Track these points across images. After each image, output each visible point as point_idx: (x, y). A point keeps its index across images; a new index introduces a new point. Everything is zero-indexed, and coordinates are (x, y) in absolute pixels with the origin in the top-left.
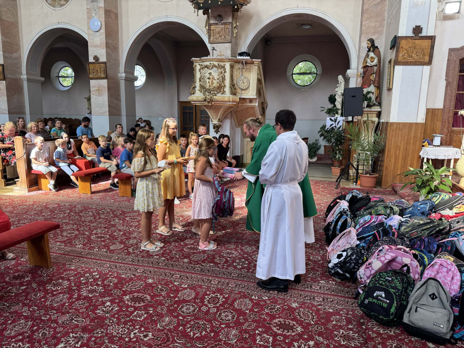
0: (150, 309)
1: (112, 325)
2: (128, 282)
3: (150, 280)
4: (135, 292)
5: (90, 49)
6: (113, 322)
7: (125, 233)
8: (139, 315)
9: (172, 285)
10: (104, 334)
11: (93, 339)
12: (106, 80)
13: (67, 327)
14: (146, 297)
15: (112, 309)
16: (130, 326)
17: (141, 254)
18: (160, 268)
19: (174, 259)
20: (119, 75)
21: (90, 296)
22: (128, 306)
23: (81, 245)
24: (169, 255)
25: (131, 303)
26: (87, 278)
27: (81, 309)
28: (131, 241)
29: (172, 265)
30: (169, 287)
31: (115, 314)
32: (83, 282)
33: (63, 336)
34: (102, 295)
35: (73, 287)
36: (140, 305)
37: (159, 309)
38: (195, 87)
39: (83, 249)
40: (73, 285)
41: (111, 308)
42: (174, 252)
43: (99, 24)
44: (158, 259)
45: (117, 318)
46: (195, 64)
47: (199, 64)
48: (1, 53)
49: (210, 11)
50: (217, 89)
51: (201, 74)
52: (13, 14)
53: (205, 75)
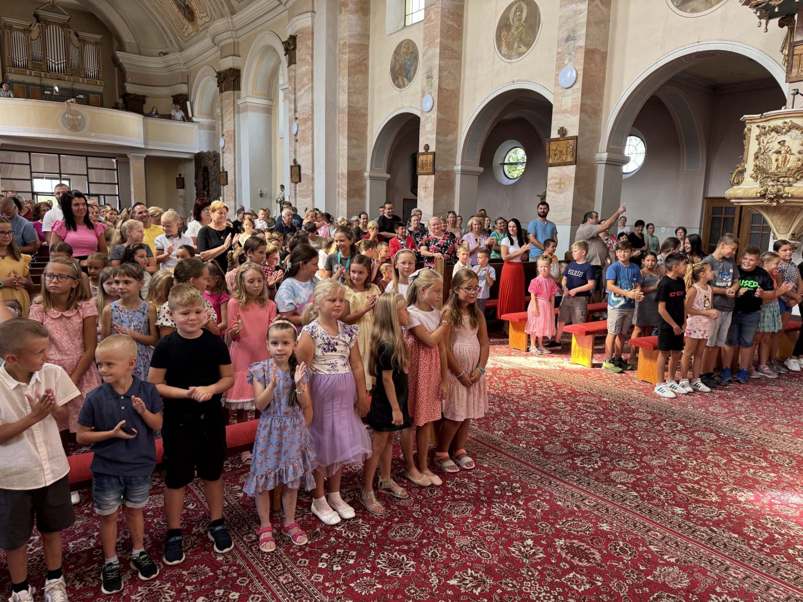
0: (598, 578)
1: (530, 581)
2: (567, 516)
3: (604, 525)
4: (575, 537)
5: (554, 117)
6: (533, 575)
7: (572, 428)
8: (577, 582)
9: (645, 548)
10: (517, 591)
11: (499, 591)
12: (574, 166)
13: (465, 556)
14: (593, 554)
15: (534, 554)
16: (559, 594)
17: (595, 474)
18: (627, 510)
19: (656, 501)
20: (598, 156)
21: (505, 519)
22: (560, 559)
23: (501, 432)
24: (645, 490)
25: (567, 554)
26: (503, 489)
27: (488, 535)
28: (580, 446)
29: (650, 511)
30: (638, 550)
31: (537, 564)
32: (497, 492)
33: (458, 569)
34: (522, 524)
35: (482, 496)
36: (580, 564)
37: (614, 584)
38: (742, 172)
39: (504, 438)
40: (482, 492)
41: (533, 551)
42: (656, 488)
43: (574, 74)
44: (623, 492)
45: (541, 572)
46: (748, 126)
47: (758, 126)
48: (434, 136)
49: (796, 16)
50: (795, 173)
51: (759, 144)
52: (455, 79)
53: (771, 145)
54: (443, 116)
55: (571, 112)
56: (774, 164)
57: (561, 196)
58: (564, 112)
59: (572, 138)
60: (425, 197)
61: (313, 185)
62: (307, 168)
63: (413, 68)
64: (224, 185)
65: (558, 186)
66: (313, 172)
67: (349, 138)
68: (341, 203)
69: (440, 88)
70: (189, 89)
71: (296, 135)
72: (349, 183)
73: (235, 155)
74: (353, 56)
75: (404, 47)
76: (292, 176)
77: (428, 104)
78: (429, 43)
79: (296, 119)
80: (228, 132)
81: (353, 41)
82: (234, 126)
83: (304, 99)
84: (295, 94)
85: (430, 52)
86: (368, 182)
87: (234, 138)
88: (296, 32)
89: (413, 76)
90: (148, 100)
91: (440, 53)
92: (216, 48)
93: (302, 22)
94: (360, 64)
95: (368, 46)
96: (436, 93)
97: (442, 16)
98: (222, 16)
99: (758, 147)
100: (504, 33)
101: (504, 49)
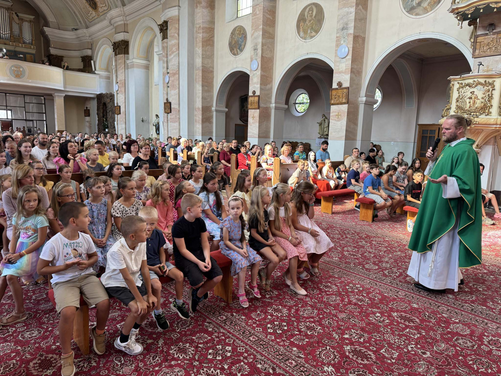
0: (422, 331)
1: (387, 334)
2: (392, 301)
3: (414, 305)
4: (402, 311)
5: (335, 75)
6: (388, 331)
7: (375, 255)
8: (412, 333)
9: (440, 316)
10: (382, 339)
11: (373, 340)
12: (346, 106)
13: (347, 323)
14: (415, 319)
15: (384, 320)
16: (405, 340)
17: (398, 279)
20: (360, 99)
21: (359, 303)
22: (398, 322)
23: (337, 258)
25: (401, 320)
26: (352, 288)
27: (354, 312)
30: (437, 317)
31: (387, 325)
32: (349, 290)
33: (346, 330)
34: (371, 306)
35: (342, 292)
36: (410, 324)
37: (432, 334)
38: (450, 108)
39: (340, 261)
40: (341, 290)
45: (391, 329)
46: (452, 83)
47: (458, 83)
48: (259, 86)
49: (478, 20)
50: (480, 110)
51: (459, 93)
52: (271, 51)
53: (466, 94)
54: (264, 74)
55: (345, 73)
56: (468, 105)
57: (339, 122)
58: (341, 72)
59: (345, 88)
60: (253, 123)
61: (179, 115)
62: (175, 104)
63: (243, 43)
64: (118, 114)
65: (337, 117)
66: (179, 107)
67: (203, 86)
68: (197, 126)
69: (262, 56)
70: (93, 52)
71: (168, 83)
72: (203, 114)
73: (125, 95)
74: (205, 35)
75: (238, 30)
76: (165, 109)
77: (255, 66)
78: (255, 28)
79: (168, 73)
80: (121, 81)
81: (205, 25)
82: (125, 77)
83: (173, 61)
84: (167, 57)
85: (256, 34)
86: (214, 113)
87: (125, 84)
88: (168, 19)
89: (244, 48)
90: (65, 59)
91: (263, 35)
92: (112, 27)
93: (172, 13)
94: (209, 40)
95: (214, 29)
96: (260, 59)
97: (263, 12)
98: (117, 7)
99: (458, 95)
100: (302, 24)
101: (302, 34)
